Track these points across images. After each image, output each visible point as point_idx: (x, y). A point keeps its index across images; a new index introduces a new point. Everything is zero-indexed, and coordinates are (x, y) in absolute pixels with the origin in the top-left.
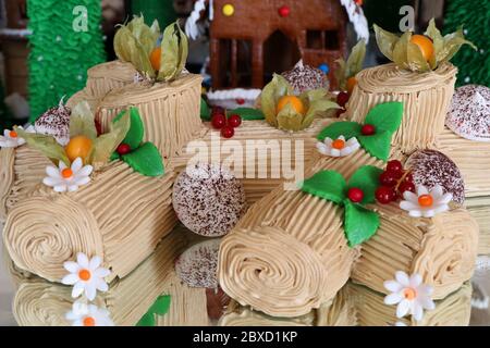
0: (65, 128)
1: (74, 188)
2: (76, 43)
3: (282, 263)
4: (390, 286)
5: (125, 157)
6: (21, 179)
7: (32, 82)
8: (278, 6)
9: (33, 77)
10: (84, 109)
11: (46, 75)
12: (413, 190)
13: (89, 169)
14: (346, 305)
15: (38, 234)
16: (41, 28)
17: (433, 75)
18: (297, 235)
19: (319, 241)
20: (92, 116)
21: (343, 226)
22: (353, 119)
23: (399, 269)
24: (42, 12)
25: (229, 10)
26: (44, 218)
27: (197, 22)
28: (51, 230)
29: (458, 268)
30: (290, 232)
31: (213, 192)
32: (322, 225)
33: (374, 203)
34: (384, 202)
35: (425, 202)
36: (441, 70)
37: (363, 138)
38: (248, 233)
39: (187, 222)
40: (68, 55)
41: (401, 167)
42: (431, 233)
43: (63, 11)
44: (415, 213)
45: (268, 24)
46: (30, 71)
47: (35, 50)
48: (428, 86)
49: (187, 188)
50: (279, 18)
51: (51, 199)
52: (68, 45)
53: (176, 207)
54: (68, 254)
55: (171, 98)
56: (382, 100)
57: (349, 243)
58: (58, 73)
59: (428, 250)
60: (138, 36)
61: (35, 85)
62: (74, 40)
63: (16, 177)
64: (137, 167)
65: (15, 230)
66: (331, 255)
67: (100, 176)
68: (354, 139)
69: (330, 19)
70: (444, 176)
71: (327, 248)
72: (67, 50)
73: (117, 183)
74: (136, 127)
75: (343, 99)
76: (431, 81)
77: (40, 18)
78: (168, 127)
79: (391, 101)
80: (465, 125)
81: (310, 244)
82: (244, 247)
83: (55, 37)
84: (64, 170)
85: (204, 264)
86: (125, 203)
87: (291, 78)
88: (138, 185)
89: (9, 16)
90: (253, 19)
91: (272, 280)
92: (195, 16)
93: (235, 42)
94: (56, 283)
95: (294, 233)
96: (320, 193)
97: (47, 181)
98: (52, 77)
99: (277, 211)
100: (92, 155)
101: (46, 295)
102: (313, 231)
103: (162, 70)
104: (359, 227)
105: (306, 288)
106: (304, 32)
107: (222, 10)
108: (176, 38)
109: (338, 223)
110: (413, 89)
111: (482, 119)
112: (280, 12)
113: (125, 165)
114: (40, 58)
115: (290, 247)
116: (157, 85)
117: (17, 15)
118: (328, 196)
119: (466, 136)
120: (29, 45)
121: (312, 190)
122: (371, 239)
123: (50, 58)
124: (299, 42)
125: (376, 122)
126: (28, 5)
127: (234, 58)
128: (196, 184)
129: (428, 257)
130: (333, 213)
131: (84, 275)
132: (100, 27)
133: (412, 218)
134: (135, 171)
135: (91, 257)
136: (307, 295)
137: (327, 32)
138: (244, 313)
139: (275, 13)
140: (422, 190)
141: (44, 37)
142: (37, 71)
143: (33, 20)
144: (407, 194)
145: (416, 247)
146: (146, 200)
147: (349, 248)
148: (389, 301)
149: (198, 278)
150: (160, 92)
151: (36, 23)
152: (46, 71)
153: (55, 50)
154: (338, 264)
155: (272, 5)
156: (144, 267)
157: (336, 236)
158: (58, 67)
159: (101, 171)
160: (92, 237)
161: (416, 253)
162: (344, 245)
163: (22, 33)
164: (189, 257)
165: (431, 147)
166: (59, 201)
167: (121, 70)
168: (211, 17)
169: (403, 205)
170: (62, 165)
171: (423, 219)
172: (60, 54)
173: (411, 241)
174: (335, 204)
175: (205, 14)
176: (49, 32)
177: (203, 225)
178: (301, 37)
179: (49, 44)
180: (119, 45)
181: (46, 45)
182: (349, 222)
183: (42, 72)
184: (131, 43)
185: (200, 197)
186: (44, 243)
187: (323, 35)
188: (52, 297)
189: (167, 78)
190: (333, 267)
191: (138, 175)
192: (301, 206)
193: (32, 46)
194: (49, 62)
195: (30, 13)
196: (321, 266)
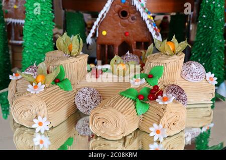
0: (36, 73)
1: (38, 92)
2: (42, 45)
3: (112, 120)
4: (151, 129)
5: (58, 84)
6: (18, 92)
7: (23, 61)
8: (124, 32)
9: (24, 59)
10: (43, 65)
11: (29, 58)
12: (162, 96)
13: (44, 86)
14: (137, 138)
15: (24, 109)
16: (28, 39)
17: (175, 56)
18: (117, 109)
19: (125, 112)
20: (46, 68)
21: (135, 108)
22: (145, 73)
23: (154, 123)
24: (29, 33)
25: (104, 33)
26: (27, 103)
27: (91, 38)
28: (29, 107)
29: (177, 124)
30: (115, 108)
31: (90, 97)
32: (127, 106)
33: (147, 100)
34: (151, 100)
35: (165, 99)
36: (179, 54)
37: (147, 79)
38: (100, 109)
39: (80, 109)
40: (39, 50)
41: (158, 88)
42: (166, 110)
43: (38, 33)
44: (161, 103)
45: (120, 39)
46: (23, 57)
47: (25, 48)
48: (173, 60)
49: (81, 96)
50: (125, 36)
51: (30, 96)
52: (39, 46)
53: (76, 103)
54: (35, 116)
55: (76, 62)
56: (156, 65)
57: (137, 114)
58: (34, 57)
59: (165, 116)
60: (64, 39)
61: (25, 62)
62: (41, 44)
63: (16, 91)
64: (62, 87)
65: (16, 108)
66: (130, 117)
67: (48, 89)
68: (144, 79)
69: (145, 37)
70: (178, 94)
71: (129, 114)
72: (38, 48)
73: (54, 92)
74: (62, 72)
75: (143, 65)
76: (174, 59)
77: (28, 35)
78: (74, 73)
79: (159, 66)
80: (188, 76)
81: (122, 113)
82: (98, 114)
83: (34, 43)
84: (35, 86)
85: (86, 125)
86: (57, 99)
87: (124, 58)
88: (62, 94)
89: (15, 35)
90: (114, 37)
91: (108, 126)
92: (91, 35)
93: (107, 46)
94: (30, 128)
95: (116, 108)
96: (128, 96)
97: (28, 90)
98: (32, 59)
99: (111, 101)
100: (45, 81)
101: (26, 133)
102: (124, 108)
103: (72, 52)
104: (141, 108)
105: (120, 129)
106: (135, 42)
107: (102, 33)
108: (78, 40)
109: (133, 107)
110: (167, 61)
111: (194, 74)
112: (125, 34)
113: (58, 86)
114: (27, 52)
115: (115, 113)
116: (70, 57)
117: (19, 35)
118: (130, 97)
119: (188, 80)
120: (23, 46)
121: (124, 95)
122: (145, 113)
123: (31, 51)
124: (133, 46)
125: (153, 73)
126: (24, 30)
127: (106, 52)
128: (84, 95)
129: (165, 119)
130: (132, 103)
131: (40, 124)
132: (52, 39)
133: (160, 105)
134: (61, 89)
135: (43, 118)
136: (121, 132)
137: (144, 43)
138: (98, 139)
139: (123, 34)
140: (164, 95)
141: (29, 43)
142: (26, 57)
143: (25, 36)
144: (159, 97)
145: (161, 115)
146: (64, 99)
147: (137, 116)
148: (151, 135)
149: (84, 131)
150: (72, 60)
151: (26, 37)
152: (30, 56)
153: (33, 48)
154: (133, 121)
155: (122, 32)
156: (63, 124)
157: (133, 110)
158: (34, 55)
159: (48, 88)
160: (44, 110)
161: (161, 117)
162: (135, 114)
163: (20, 42)
164: (81, 122)
165: (175, 84)
166: (33, 97)
167: (58, 53)
168: (97, 36)
169: (157, 100)
170: (34, 84)
171: (164, 105)
172: (35, 50)
173: (159, 113)
174: (133, 100)
175: (94, 35)
176: (31, 41)
177: (86, 110)
178: (134, 44)
179: (31, 46)
180: (58, 44)
181: (30, 46)
182: (137, 106)
183: (27, 57)
184: (62, 42)
185: (85, 99)
186: (26, 113)
187: (143, 44)
188: (28, 133)
189: (75, 55)
190: (131, 122)
191: (62, 90)
192: (120, 100)
193: (24, 46)
194: (30, 53)
195: (24, 33)
196: (126, 121)
